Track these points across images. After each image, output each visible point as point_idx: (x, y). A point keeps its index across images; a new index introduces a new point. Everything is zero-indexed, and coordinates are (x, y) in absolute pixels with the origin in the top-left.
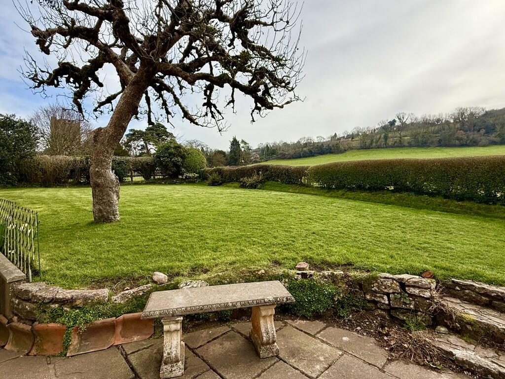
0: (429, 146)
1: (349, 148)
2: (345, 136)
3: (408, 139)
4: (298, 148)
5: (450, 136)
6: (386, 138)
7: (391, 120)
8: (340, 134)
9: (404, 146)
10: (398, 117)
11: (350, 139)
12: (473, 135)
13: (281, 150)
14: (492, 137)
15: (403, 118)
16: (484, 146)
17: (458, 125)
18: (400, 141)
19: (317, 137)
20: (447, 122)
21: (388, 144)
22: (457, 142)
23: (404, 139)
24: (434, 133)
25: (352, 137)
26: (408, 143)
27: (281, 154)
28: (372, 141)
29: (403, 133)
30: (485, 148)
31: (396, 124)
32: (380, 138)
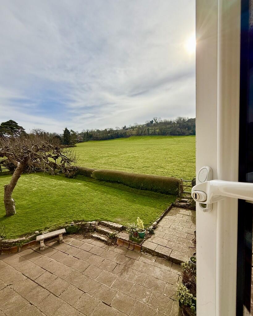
0: (166, 135)
1: (132, 134)
2: (130, 127)
3: (158, 131)
4: (106, 134)
5: (175, 130)
6: (148, 130)
7: (151, 120)
8: (128, 127)
9: (156, 135)
11: (132, 129)
12: (184, 130)
13: (95, 135)
16: (187, 135)
17: (178, 125)
18: (155, 132)
19: (116, 127)
20: (174, 123)
22: (177, 133)
23: (156, 131)
24: (168, 129)
25: (133, 128)
26: (158, 133)
27: (95, 137)
28: (142, 131)
30: (188, 137)
31: (153, 123)
32: (146, 130)
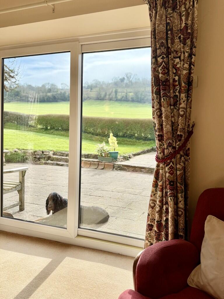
1: (88, 97)
3: (132, 95)
6: (116, 92)
7: (121, 77)
9: (129, 101)
10: (127, 75)
11: (90, 90)
13: (25, 92)
15: (130, 77)
18: (126, 96)
21: (118, 98)
23: (129, 95)
26: (132, 98)
27: (24, 96)
28: (106, 94)
29: (129, 90)
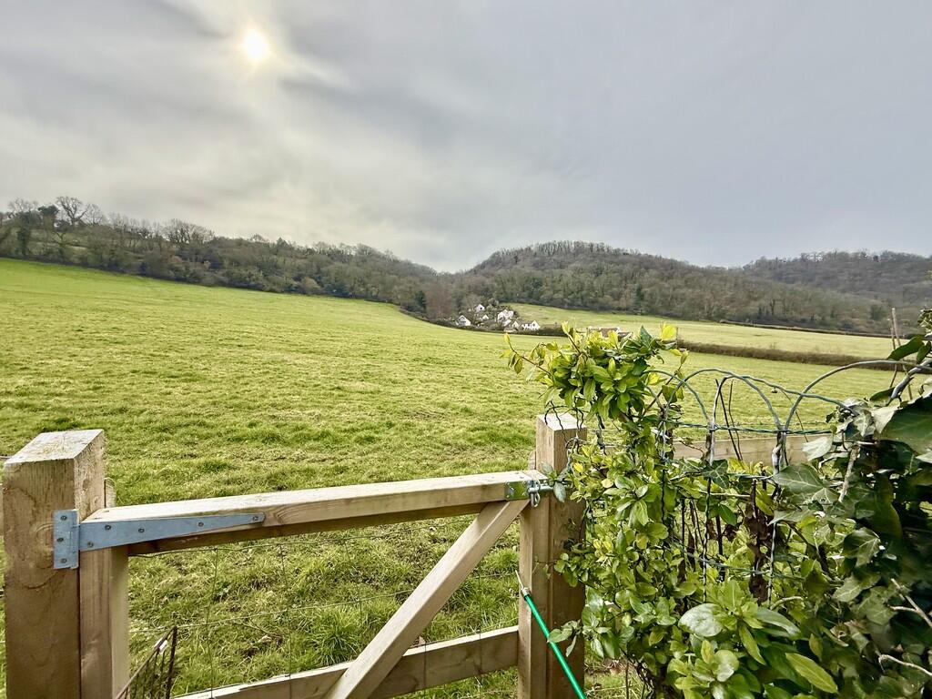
3: (81, 251)
5: (161, 261)
9: (70, 263)
10: (62, 203)
12: (194, 267)
14: (219, 275)
15: (75, 209)
16: (208, 285)
17: (175, 248)
18: (62, 252)
20: (159, 239)
21: (30, 252)
22: (172, 273)
23: (73, 250)
24: (134, 251)
26: (81, 259)
29: (68, 236)
31: (58, 217)
32: (6, 235)
